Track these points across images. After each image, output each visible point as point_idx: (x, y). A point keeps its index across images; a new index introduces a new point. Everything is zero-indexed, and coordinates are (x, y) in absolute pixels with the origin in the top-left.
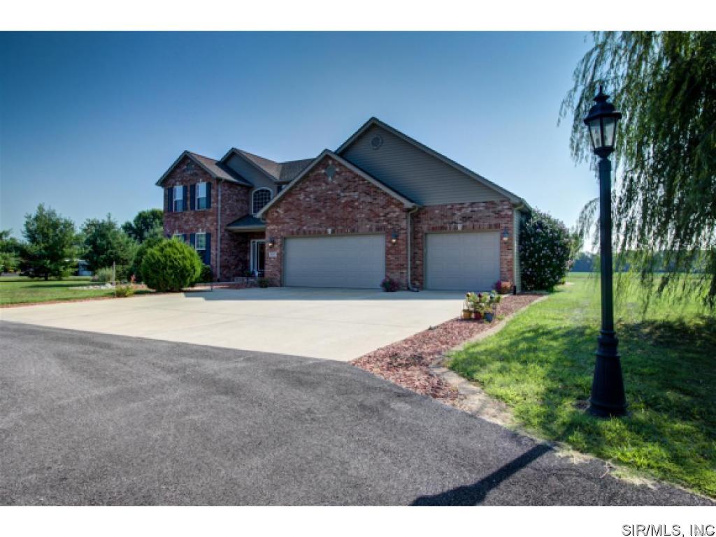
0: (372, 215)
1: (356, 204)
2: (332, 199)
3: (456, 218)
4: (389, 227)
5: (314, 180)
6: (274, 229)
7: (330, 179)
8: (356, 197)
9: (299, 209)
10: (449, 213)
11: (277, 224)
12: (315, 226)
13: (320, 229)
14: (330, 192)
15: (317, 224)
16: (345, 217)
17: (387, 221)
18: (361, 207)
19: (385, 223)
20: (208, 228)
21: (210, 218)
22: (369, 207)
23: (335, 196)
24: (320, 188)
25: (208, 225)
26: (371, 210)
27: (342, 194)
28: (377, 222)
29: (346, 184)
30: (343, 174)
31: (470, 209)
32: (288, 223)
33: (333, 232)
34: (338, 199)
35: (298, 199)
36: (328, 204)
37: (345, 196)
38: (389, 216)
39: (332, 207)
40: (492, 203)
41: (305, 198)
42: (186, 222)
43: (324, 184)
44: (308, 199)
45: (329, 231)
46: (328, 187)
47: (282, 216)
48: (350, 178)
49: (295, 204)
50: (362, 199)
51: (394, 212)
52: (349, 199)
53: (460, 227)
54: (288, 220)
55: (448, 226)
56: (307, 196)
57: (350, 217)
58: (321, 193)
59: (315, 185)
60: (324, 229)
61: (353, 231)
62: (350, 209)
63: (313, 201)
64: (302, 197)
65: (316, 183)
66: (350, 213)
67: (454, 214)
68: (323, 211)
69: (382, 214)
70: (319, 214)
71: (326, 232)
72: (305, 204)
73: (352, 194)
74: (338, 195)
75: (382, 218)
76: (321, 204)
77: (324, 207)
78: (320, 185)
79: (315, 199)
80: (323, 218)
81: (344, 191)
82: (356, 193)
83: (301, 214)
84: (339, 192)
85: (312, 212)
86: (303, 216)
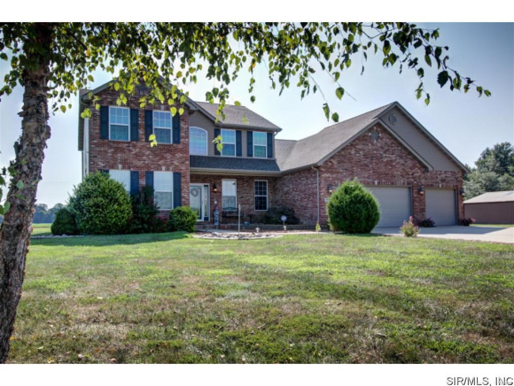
0: (404, 173)
1: (394, 164)
2: (377, 158)
3: (438, 180)
4: (415, 183)
5: (362, 140)
6: (329, 177)
7: (375, 141)
8: (394, 158)
9: (350, 162)
10: (435, 177)
11: (332, 173)
12: (364, 177)
13: (369, 180)
14: (375, 152)
15: (366, 176)
16: (386, 173)
17: (414, 178)
18: (397, 166)
19: (412, 180)
20: (177, 166)
21: (179, 155)
22: (402, 167)
23: (378, 155)
24: (367, 147)
25: (176, 163)
26: (403, 169)
27: (384, 155)
28: (408, 178)
29: (386, 148)
30: (384, 139)
31: (444, 175)
32: (341, 173)
33: (379, 183)
34: (382, 158)
35: (350, 154)
36: (374, 161)
37: (386, 157)
38: (415, 175)
39: (377, 164)
40: (454, 173)
41: (355, 154)
42: (138, 156)
43: (370, 145)
44: (358, 155)
45: (376, 182)
46: (374, 147)
47: (335, 166)
48: (389, 143)
49: (348, 157)
50: (398, 161)
51: (418, 172)
52: (389, 160)
53: (440, 185)
54: (341, 171)
55: (434, 184)
56: (357, 152)
57: (390, 173)
58: (369, 151)
59: (363, 144)
60: (372, 180)
61: (392, 184)
62: (390, 167)
63: (362, 157)
64: (353, 152)
65: (364, 142)
66: (390, 170)
67: (437, 177)
68: (371, 166)
69: (410, 173)
70: (367, 168)
71: (373, 183)
72: (355, 159)
73: (391, 156)
74: (381, 155)
75: (411, 176)
76: (369, 160)
77: (371, 163)
78: (367, 145)
79: (364, 155)
80: (371, 172)
81: (385, 152)
82: (394, 156)
83: (353, 167)
84: (382, 153)
85: (361, 166)
86: (354, 168)
